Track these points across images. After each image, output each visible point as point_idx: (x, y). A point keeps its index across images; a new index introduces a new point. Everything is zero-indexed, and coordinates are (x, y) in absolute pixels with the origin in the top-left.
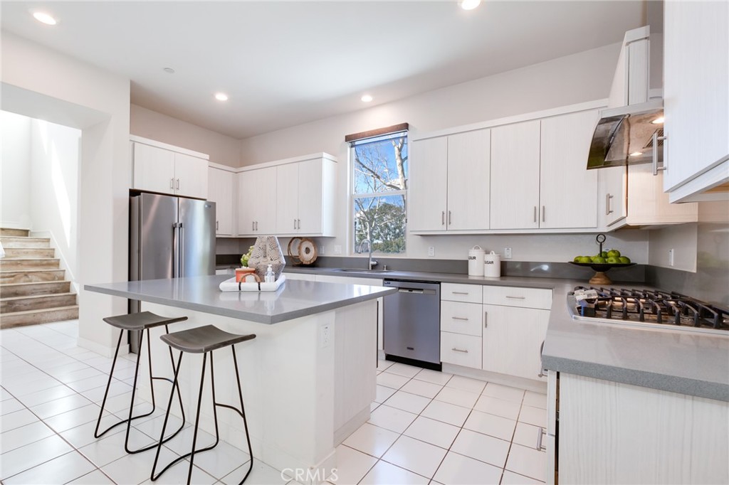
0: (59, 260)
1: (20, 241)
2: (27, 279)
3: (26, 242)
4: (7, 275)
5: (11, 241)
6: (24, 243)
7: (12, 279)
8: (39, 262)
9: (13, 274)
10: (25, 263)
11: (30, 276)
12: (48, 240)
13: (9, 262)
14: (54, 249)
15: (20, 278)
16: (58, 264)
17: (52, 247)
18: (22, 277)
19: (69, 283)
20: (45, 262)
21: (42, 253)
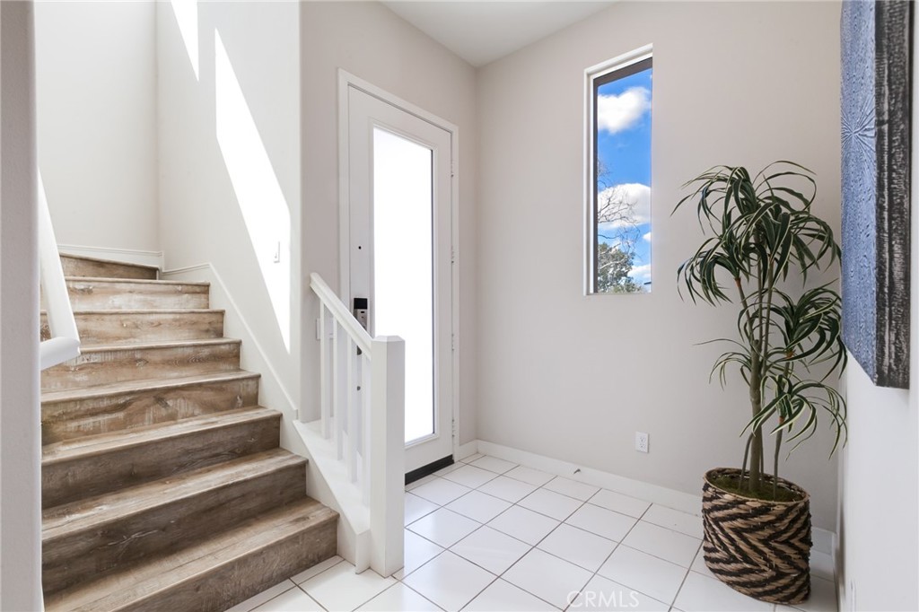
0: (238, 344)
1: (141, 293)
2: (163, 412)
3: (152, 293)
4: (105, 403)
5: (118, 292)
6: (149, 298)
7: (121, 415)
8: (189, 351)
9: (121, 401)
10: (156, 357)
11: (170, 403)
12: (204, 289)
13: (110, 357)
14: (222, 313)
15: (143, 411)
16: (237, 356)
17: (215, 306)
18: (148, 406)
19: (278, 419)
20: (206, 352)
21: (194, 323)
